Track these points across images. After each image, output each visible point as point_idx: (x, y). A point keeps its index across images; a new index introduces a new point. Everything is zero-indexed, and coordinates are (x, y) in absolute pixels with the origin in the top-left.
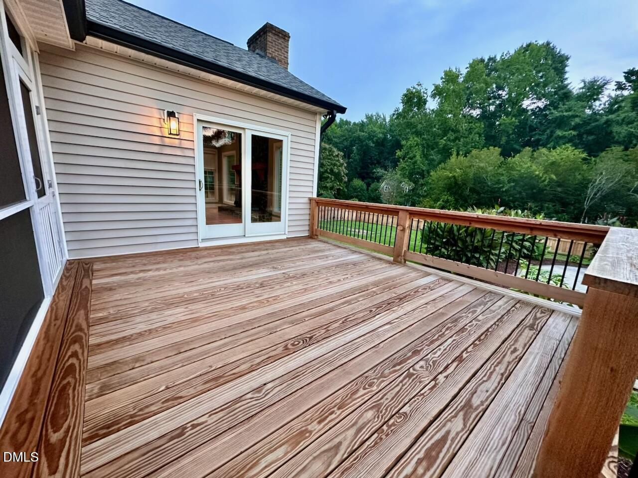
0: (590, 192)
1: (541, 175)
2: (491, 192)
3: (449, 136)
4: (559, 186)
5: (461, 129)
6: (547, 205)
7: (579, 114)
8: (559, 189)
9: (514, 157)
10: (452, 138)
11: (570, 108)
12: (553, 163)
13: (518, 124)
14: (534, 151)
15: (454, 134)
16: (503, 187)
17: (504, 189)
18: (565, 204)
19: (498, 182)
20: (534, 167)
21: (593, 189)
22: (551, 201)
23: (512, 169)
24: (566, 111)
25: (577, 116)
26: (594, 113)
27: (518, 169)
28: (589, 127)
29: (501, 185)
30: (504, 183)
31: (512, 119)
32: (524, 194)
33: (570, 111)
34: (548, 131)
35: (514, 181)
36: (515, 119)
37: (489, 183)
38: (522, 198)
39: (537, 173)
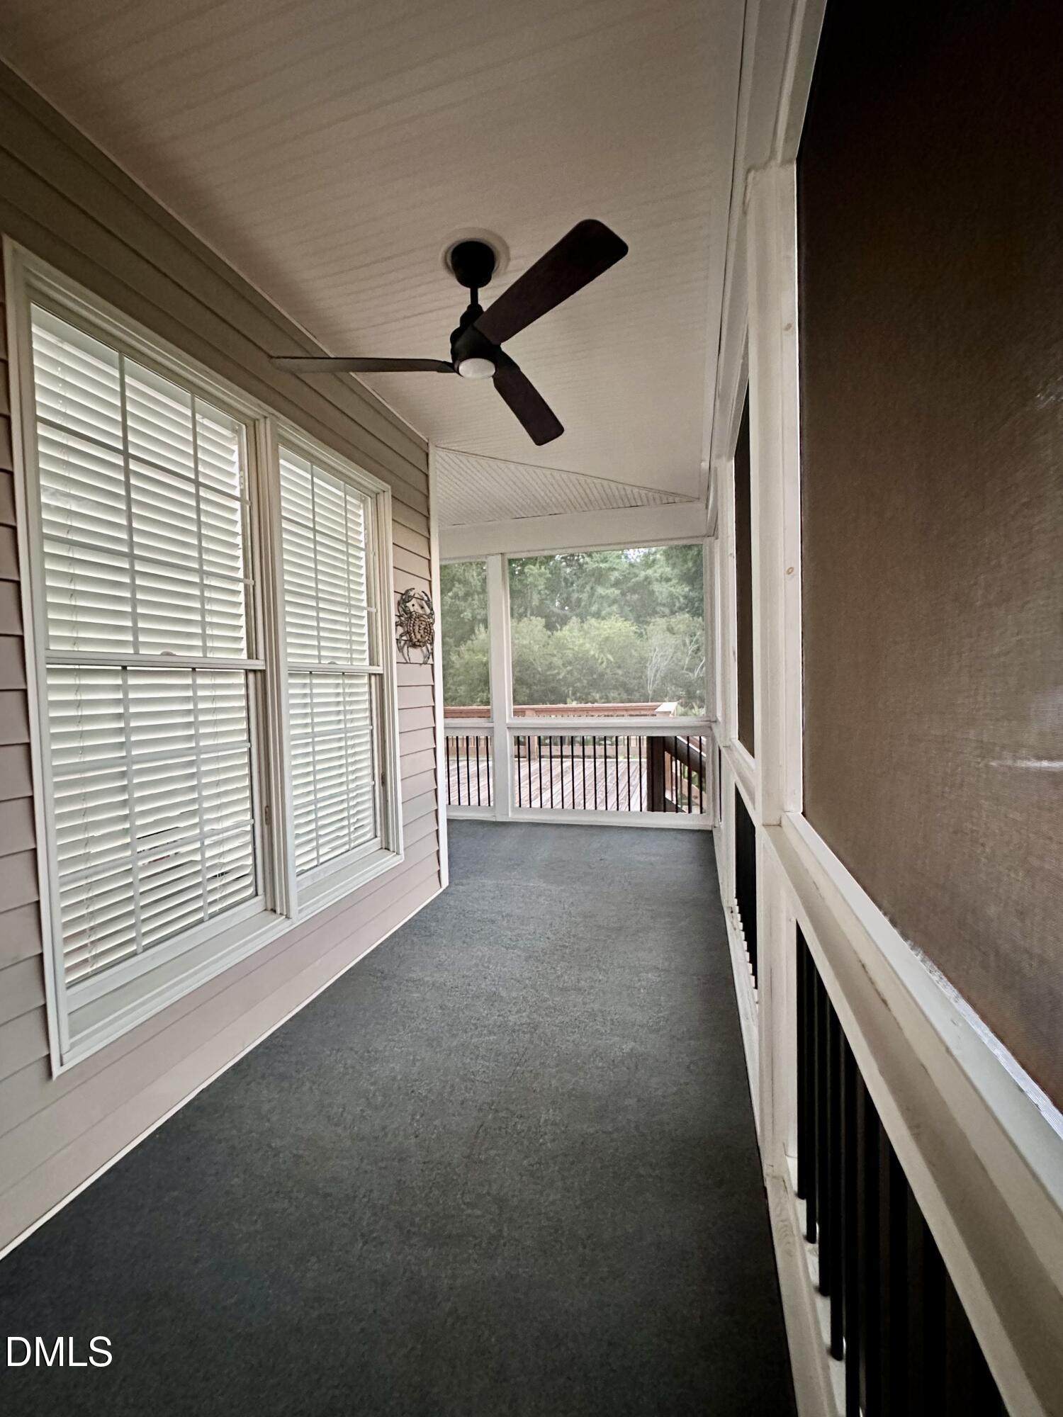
0: (650, 673)
1: (597, 656)
2: (544, 681)
3: (455, 589)
4: (619, 667)
5: (471, 580)
6: (612, 694)
7: (617, 567)
8: (620, 672)
9: (561, 630)
10: (461, 594)
11: (605, 558)
12: (607, 639)
13: (550, 576)
14: (583, 622)
15: (464, 586)
16: (558, 674)
17: (561, 677)
18: (629, 691)
19: (551, 666)
20: (588, 646)
21: (651, 669)
22: (615, 688)
23: (564, 647)
24: (602, 561)
25: (614, 569)
26: (632, 565)
27: (571, 647)
28: (630, 584)
29: (556, 671)
30: (559, 668)
31: (540, 568)
32: (585, 682)
33: (606, 562)
34: (588, 588)
35: (570, 663)
36: (545, 569)
37: (540, 669)
38: (584, 687)
39: (592, 653)
